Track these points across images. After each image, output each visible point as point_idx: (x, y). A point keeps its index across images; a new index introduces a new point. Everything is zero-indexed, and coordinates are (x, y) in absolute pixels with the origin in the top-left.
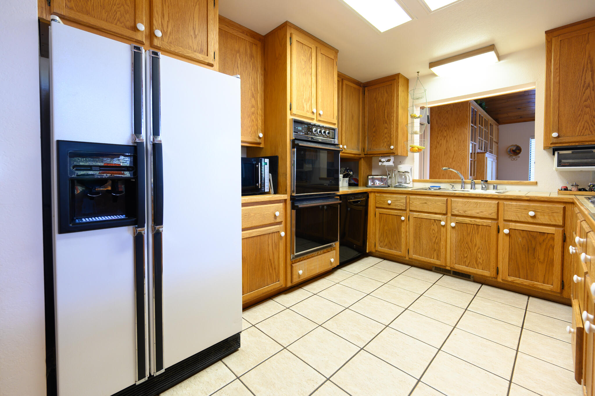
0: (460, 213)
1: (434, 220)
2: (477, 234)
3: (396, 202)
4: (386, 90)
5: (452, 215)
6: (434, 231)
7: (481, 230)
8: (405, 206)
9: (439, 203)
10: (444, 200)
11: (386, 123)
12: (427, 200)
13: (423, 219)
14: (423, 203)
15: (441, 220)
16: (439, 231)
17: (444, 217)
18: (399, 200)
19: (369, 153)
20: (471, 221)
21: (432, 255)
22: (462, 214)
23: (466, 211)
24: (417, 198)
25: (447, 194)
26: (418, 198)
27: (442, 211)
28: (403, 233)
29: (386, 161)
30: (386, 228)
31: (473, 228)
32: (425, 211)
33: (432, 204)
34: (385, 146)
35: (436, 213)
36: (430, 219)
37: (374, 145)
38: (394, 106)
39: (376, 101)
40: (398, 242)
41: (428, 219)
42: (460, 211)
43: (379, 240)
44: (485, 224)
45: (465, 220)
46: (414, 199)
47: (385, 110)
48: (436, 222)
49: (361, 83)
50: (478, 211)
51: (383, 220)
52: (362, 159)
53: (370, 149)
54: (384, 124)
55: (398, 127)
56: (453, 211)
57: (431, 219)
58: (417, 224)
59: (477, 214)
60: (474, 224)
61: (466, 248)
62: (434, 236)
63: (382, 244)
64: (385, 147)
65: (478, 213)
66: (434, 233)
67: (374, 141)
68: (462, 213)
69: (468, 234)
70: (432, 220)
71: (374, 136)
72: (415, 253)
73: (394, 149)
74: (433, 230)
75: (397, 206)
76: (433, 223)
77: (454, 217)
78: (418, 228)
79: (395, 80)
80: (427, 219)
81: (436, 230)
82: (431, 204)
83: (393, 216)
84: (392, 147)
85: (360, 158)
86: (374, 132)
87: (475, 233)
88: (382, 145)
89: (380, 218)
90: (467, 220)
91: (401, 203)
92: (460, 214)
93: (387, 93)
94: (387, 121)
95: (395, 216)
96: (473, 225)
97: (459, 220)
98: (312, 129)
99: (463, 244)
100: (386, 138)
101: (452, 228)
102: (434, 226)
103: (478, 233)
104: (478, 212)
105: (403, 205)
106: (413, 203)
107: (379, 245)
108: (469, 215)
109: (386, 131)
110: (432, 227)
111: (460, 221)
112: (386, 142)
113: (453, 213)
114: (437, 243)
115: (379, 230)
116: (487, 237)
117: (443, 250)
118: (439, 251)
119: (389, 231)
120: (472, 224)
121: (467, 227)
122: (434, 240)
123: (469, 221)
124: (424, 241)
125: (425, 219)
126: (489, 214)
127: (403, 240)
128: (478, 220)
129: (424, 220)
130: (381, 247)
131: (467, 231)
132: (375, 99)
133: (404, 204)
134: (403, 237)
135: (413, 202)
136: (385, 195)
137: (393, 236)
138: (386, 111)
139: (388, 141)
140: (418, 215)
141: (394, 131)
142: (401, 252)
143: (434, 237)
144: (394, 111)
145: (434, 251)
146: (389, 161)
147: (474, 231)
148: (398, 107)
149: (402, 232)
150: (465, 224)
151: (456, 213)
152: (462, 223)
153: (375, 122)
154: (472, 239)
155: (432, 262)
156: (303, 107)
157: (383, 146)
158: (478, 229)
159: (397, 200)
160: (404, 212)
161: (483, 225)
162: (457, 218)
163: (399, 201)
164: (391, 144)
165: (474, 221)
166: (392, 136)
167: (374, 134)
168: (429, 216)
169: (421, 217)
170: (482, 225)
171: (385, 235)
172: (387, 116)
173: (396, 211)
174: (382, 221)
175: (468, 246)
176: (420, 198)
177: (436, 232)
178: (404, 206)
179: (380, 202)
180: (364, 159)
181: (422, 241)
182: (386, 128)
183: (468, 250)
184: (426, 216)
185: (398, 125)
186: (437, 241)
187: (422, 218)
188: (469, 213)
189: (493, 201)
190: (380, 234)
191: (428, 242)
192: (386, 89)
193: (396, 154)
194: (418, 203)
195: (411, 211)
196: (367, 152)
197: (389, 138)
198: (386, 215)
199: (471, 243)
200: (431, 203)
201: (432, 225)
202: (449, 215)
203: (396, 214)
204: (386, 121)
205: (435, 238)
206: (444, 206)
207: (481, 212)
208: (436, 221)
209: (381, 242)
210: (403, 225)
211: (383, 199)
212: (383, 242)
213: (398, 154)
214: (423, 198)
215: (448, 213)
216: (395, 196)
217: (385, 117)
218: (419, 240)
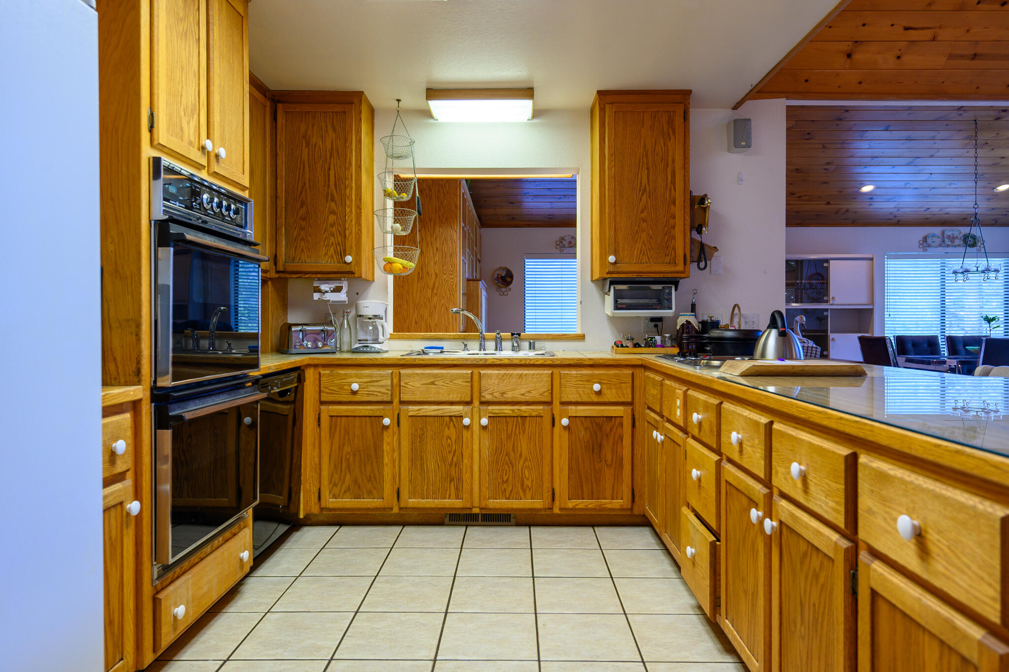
0: (496, 397)
1: (450, 416)
2: (523, 435)
3: (371, 386)
4: (332, 122)
5: (482, 403)
6: (450, 439)
7: (529, 427)
8: (389, 392)
9: (459, 381)
10: (467, 374)
11: (333, 200)
12: (435, 376)
13: (428, 419)
14: (427, 384)
15: (463, 415)
16: (459, 438)
17: (467, 408)
18: (377, 381)
19: (289, 269)
20: (513, 410)
21: (447, 490)
22: (498, 400)
23: (504, 393)
24: (414, 374)
25: (472, 363)
26: (417, 374)
27: (464, 398)
28: (387, 455)
29: (332, 292)
30: (347, 449)
31: (516, 424)
32: (433, 399)
33: (446, 385)
34: (332, 255)
35: (452, 403)
36: (442, 416)
37: (303, 250)
38: (350, 164)
39: (308, 144)
40: (375, 478)
41: (437, 416)
42: (495, 394)
43: (330, 482)
44: (534, 414)
45: (503, 409)
46: (409, 376)
47: (329, 169)
48: (453, 421)
49: (268, 90)
50: (523, 391)
51: (340, 432)
52: (269, 283)
53: (293, 259)
54: (327, 201)
55: (361, 213)
56: (482, 394)
57: (444, 416)
58: (416, 430)
59: (522, 397)
60: (517, 417)
61: (506, 464)
62: (450, 450)
63: (336, 490)
64: (332, 257)
65: (523, 395)
66: (449, 444)
67: (303, 239)
68: (498, 397)
69: (509, 437)
70: (445, 418)
71: (302, 229)
72: (413, 494)
73: (353, 263)
74: (449, 437)
75: (373, 395)
76: (448, 423)
77: (483, 408)
78: (419, 439)
79: (354, 106)
80: (435, 416)
81: (454, 438)
82: (443, 384)
83: (364, 418)
84: (349, 259)
86: (304, 219)
87: (520, 433)
88: (324, 251)
89: (332, 428)
90: (507, 410)
91: (382, 386)
92: (495, 400)
93: (334, 129)
94: (335, 194)
95: (368, 418)
96: (515, 418)
97: (494, 411)
99: (501, 456)
100: (333, 235)
101: (481, 430)
102: (449, 429)
103: (524, 432)
104: (523, 393)
105: (387, 392)
106: (406, 386)
107: (330, 493)
108: (510, 400)
109: (332, 218)
110: (447, 432)
111: (497, 414)
112: (332, 244)
113: (483, 399)
114: (456, 464)
115: (330, 455)
116: (537, 438)
117: (466, 477)
118: (460, 479)
119: (354, 455)
120: (514, 417)
121: (507, 423)
122: (450, 460)
123: (510, 412)
124: (431, 465)
125: (432, 416)
126: (540, 395)
127: (387, 471)
128: (524, 408)
129: (431, 418)
130: (335, 497)
131: (507, 431)
132: (304, 137)
133: (388, 390)
134: (387, 464)
135: (406, 383)
136: (342, 372)
137: (365, 465)
138: (332, 173)
139: (339, 244)
140: (419, 410)
141: (351, 221)
142: (383, 498)
143: (450, 452)
144: (352, 175)
145: (451, 482)
146: (338, 290)
147: (517, 430)
148: (360, 167)
149: (385, 454)
150: (504, 419)
151: (488, 397)
152: (498, 416)
153: (304, 192)
154: (516, 445)
155: (448, 506)
157: (326, 254)
158: (523, 424)
159: (373, 382)
160: (387, 407)
161: (532, 416)
162: (490, 408)
163: (376, 384)
164: (345, 251)
165: (518, 410)
166: (347, 232)
167: (304, 223)
168: (439, 410)
169: (424, 414)
170: (530, 417)
171: (343, 468)
172: (335, 185)
173: (369, 407)
174: (337, 434)
175: (509, 459)
176: (422, 374)
177: (454, 442)
178: (387, 394)
179: (330, 390)
180: (272, 283)
181: (427, 466)
182: (333, 212)
183: (509, 466)
184: (434, 410)
185: (361, 209)
186: (455, 459)
187: (426, 416)
188: (509, 396)
189: (544, 370)
190: (332, 466)
191: (438, 466)
192: (333, 120)
193: (356, 276)
194: (417, 384)
195: (402, 403)
196: (284, 265)
197: (339, 237)
198: (345, 418)
199: (514, 452)
200: (443, 382)
201: (447, 428)
202: (476, 403)
203: (371, 414)
204: (332, 195)
205: (452, 454)
206: (467, 386)
207: (529, 392)
208: (454, 418)
209: (335, 485)
210: (387, 437)
211: (338, 382)
212: (339, 486)
213: (361, 274)
214: (428, 374)
215: (474, 401)
216: (367, 372)
217: (329, 186)
218: (421, 466)
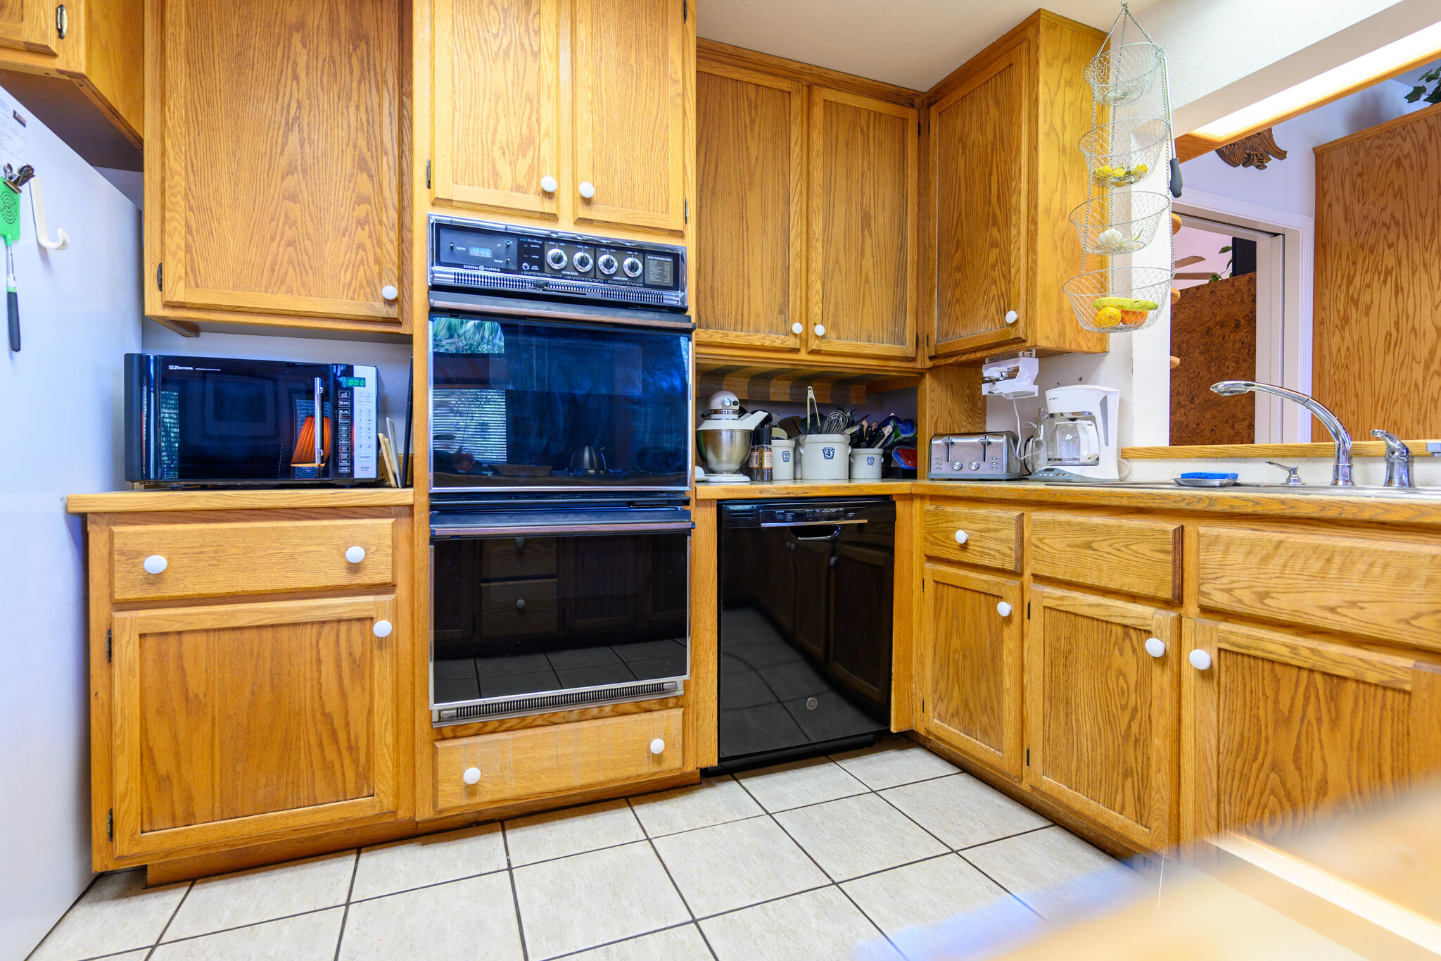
0: (1240, 601)
1: (1125, 626)
2: (1333, 729)
3: (985, 537)
4: (996, 93)
5: (1206, 611)
6: (1125, 680)
7: (1354, 712)
8: (1013, 554)
9: (1143, 548)
10: (1165, 532)
11: (995, 224)
12: (1094, 530)
13: (1079, 620)
14: (1077, 546)
15: (1153, 629)
16: (1144, 683)
17: (1164, 618)
18: (996, 530)
19: (943, 351)
20: (1294, 649)
21: (1117, 792)
22: (1247, 610)
23: (1266, 595)
24: (1055, 522)
25: (1176, 506)
26: (1060, 523)
27: (1157, 589)
28: (1009, 673)
29: (1005, 379)
30: (955, 643)
31: (1307, 689)
32: (1089, 581)
33: (1115, 552)
34: (993, 316)
35: (1133, 597)
36: (1107, 622)
37: (957, 318)
38: (1018, 150)
39: (964, 147)
40: (992, 709)
41: (1098, 620)
42: (1237, 593)
43: (935, 691)
44: (1372, 677)
45: (1261, 639)
46: (1046, 525)
47: (991, 174)
48: (1131, 639)
49: (917, 94)
50: (1333, 599)
51: (947, 610)
52: (927, 375)
53: (946, 336)
54: (987, 229)
55: (1036, 230)
56: (1203, 588)
57: (1111, 623)
58: (1058, 640)
59: (1330, 616)
60: (1311, 671)
61: (1273, 792)
62: (1124, 703)
63: (942, 707)
64: (993, 319)
65: (1332, 610)
66: (1122, 689)
67: (958, 301)
68: (1247, 602)
69: (1283, 721)
70: (1114, 627)
71: (957, 285)
72: (1052, 767)
73: (1021, 324)
74: (1121, 674)
75: (989, 554)
76: (1120, 641)
77: (1208, 623)
78: (1063, 660)
79: (1024, 45)
80: (1093, 619)
81: (1132, 677)
82: (1110, 550)
83: (977, 595)
84: (1011, 316)
85: (921, 374)
86: (958, 269)
87: (1319, 721)
88: (983, 312)
89: (938, 600)
90: (1276, 643)
91: (1002, 541)
92: (1237, 608)
93: (997, 103)
94: (998, 213)
95: (983, 596)
96: (1305, 674)
97: (1233, 638)
98: (541, 252)
99: (1256, 766)
100: (995, 282)
101: (1199, 677)
102: (1122, 652)
103: (1335, 722)
104: (1332, 603)
105: (1009, 552)
106: (1040, 545)
107: (934, 709)
108: (1285, 617)
109: (994, 253)
110: (1118, 661)
111: (1240, 646)
112: (994, 298)
113: (1206, 602)
114: (1136, 741)
115: (935, 646)
116: (1387, 755)
117: (1160, 779)
118: (1145, 779)
119: (964, 656)
120: (1300, 668)
121: (1277, 680)
122: (1124, 726)
123: (1284, 651)
124: (1086, 723)
125: (1088, 617)
126: (1400, 621)
127: (1009, 703)
128: (1334, 649)
129: (1086, 621)
130: (940, 717)
131: (1276, 701)
132: (960, 140)
133: (1011, 549)
134: (1008, 690)
135: (1040, 540)
136: (950, 508)
137: (978, 680)
138: (994, 178)
139: (1002, 294)
140: (1062, 598)
141: (1019, 249)
142: (1002, 752)
143: (1124, 708)
144: (1020, 169)
145: (1125, 777)
146: (1012, 374)
147: (1311, 710)
148: (1036, 148)
149: (1006, 669)
150: (1267, 666)
151: (1220, 599)
152: (1249, 656)
153: (960, 227)
154: (1304, 752)
155: (1116, 828)
156: (496, 174)
157: (985, 317)
158: (1333, 697)
159: (989, 530)
160: (1014, 583)
161: (1364, 683)
162: (1224, 626)
163: (993, 535)
164: (1009, 304)
165: (1312, 650)
166: (1013, 271)
167: (958, 276)
168: (1099, 605)
169: (1070, 609)
170: (1357, 681)
171: (951, 675)
172: (998, 196)
173: (984, 577)
174: (943, 613)
175: (1283, 783)
176: (1069, 523)
177: (1132, 688)
178: (1010, 556)
179: (935, 538)
180: (934, 377)
181: (1077, 720)
182: (995, 244)
183: (1280, 802)
184: (1090, 605)
185: (1036, 223)
186: (1135, 728)
187: (1076, 615)
188: (1282, 606)
189: (1426, 543)
190: (937, 665)
191: (1100, 729)
192: (995, 89)
193: (1028, 344)
194: (1059, 544)
195: (1038, 578)
196: (936, 346)
197: (1003, 282)
198: (954, 589)
199: (1298, 768)
200: (1110, 546)
201: (1117, 652)
202: (1191, 608)
203: (984, 588)
204: (995, 216)
205: (1127, 715)
206: (1162, 561)
207: (1353, 604)
208: (1132, 633)
209: (941, 699)
210: (1010, 638)
211: (944, 525)
212: (946, 701)
213: (1036, 341)
214: (1080, 524)
215: (1185, 600)
216: (982, 511)
217: (990, 202)
218: (1067, 715)
